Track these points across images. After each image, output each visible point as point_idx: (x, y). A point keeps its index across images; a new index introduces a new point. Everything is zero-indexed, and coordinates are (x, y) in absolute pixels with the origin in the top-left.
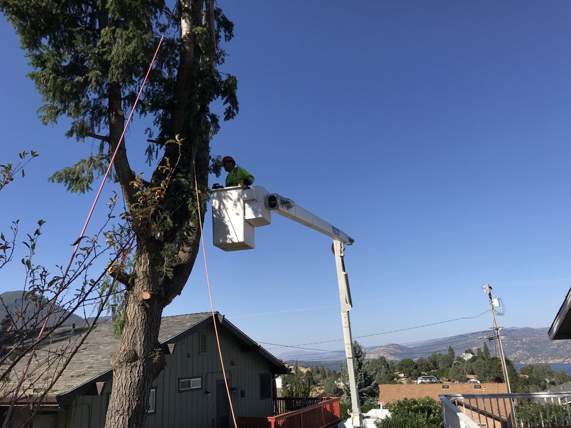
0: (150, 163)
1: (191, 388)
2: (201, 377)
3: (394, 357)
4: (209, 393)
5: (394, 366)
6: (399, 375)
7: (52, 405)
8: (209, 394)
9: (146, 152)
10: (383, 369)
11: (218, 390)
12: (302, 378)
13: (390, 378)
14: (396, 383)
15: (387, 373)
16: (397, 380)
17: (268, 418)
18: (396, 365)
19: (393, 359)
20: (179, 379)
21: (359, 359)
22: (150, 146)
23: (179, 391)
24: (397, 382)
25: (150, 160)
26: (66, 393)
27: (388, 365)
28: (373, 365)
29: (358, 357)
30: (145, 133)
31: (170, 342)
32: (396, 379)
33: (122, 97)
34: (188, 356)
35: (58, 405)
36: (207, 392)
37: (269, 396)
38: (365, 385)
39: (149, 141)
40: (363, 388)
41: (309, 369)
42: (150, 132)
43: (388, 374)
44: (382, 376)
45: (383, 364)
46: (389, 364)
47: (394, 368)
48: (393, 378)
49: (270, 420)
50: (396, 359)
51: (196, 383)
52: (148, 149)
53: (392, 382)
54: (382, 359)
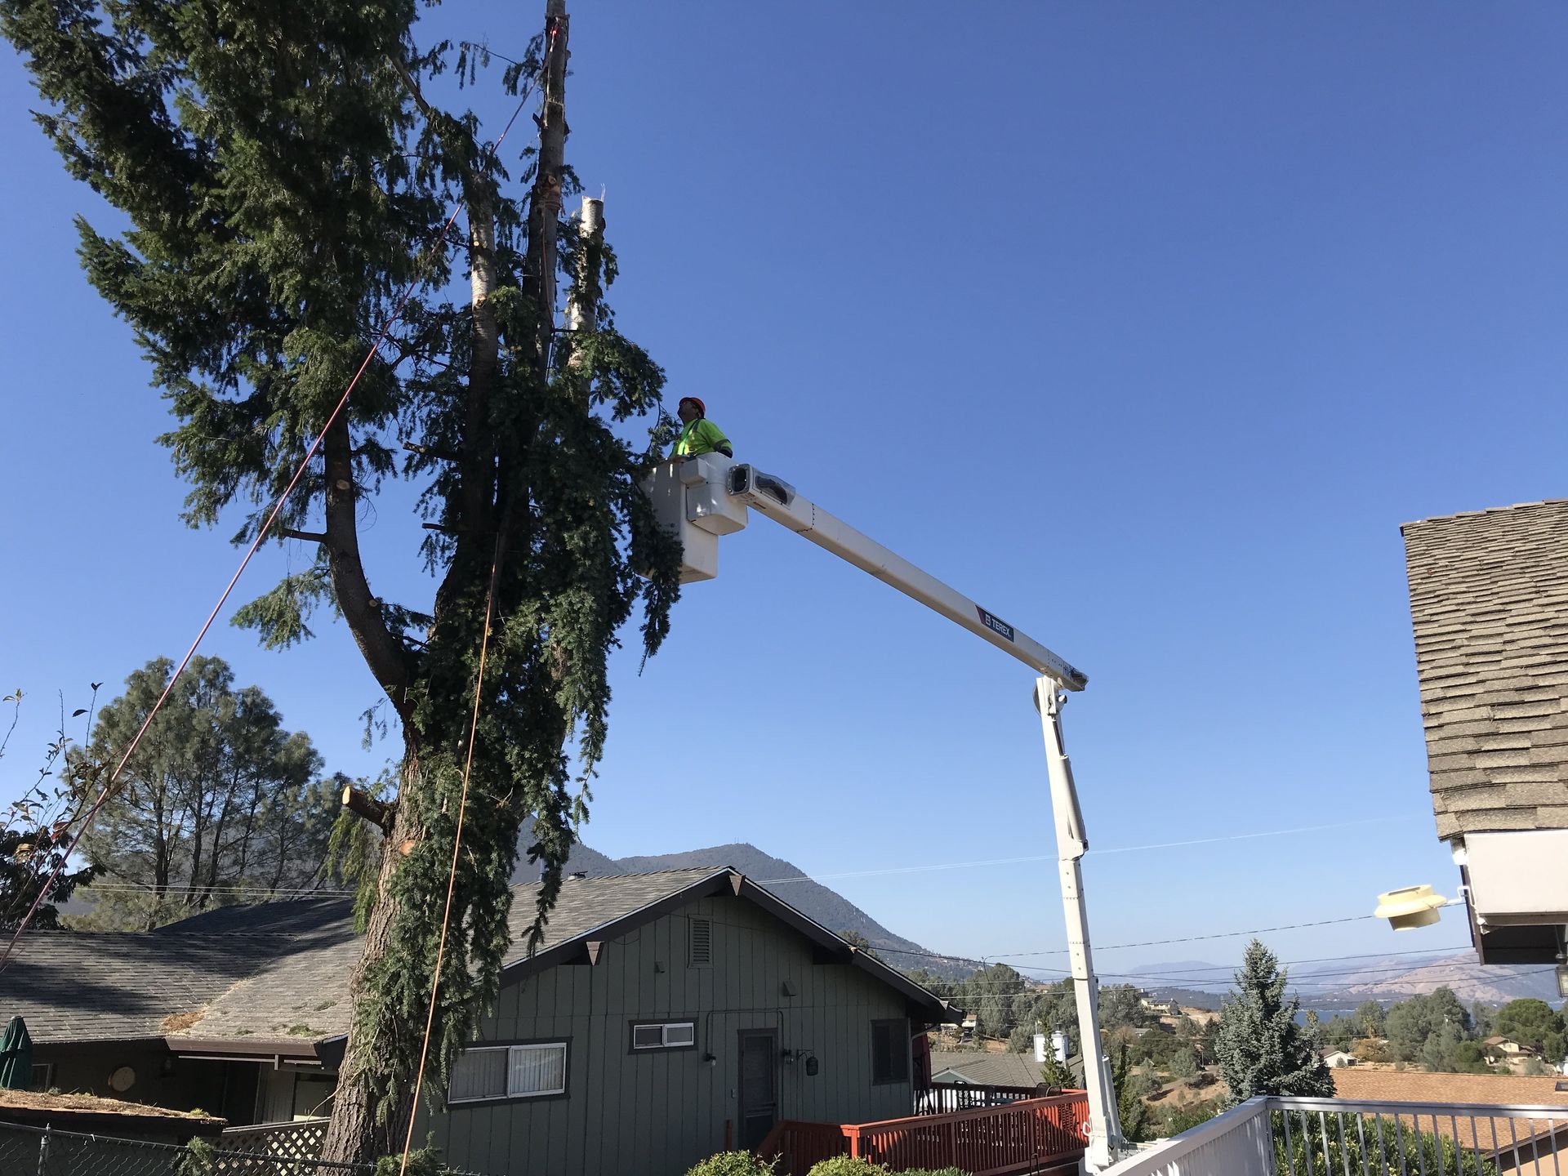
0: (432, 570)
1: (667, 1045)
2: (695, 1021)
3: (1495, 991)
4: (714, 1058)
5: (1486, 1019)
6: (1501, 1046)
7: (296, 1062)
8: (714, 1063)
9: (422, 549)
10: (1448, 1027)
11: (741, 1053)
12: (1195, 1041)
13: (1471, 1053)
14: (1490, 1070)
15: (1460, 1039)
16: (1496, 1061)
17: (842, 1126)
18: (1492, 1015)
19: (1494, 999)
20: (632, 1023)
21: (1268, 993)
22: (429, 537)
23: (632, 1051)
24: (1494, 1068)
25: (432, 564)
26: (337, 1039)
27: (1466, 1016)
28: (1415, 1013)
29: (1263, 987)
30: (415, 511)
31: (593, 937)
32: (1492, 1059)
33: (353, 448)
34: (657, 970)
35: (320, 1062)
36: (709, 1058)
37: (902, 1077)
38: (1286, 1066)
39: (426, 526)
40: (1279, 1076)
41: (1217, 1017)
42: (426, 508)
43: (1463, 1043)
44: (1442, 1048)
45: (1449, 1012)
46: (1469, 1011)
47: (1488, 1025)
48: (1480, 1055)
49: (846, 1133)
50: (1502, 998)
51: (677, 1034)
52: (426, 542)
53: (1477, 1065)
54: (1446, 998)
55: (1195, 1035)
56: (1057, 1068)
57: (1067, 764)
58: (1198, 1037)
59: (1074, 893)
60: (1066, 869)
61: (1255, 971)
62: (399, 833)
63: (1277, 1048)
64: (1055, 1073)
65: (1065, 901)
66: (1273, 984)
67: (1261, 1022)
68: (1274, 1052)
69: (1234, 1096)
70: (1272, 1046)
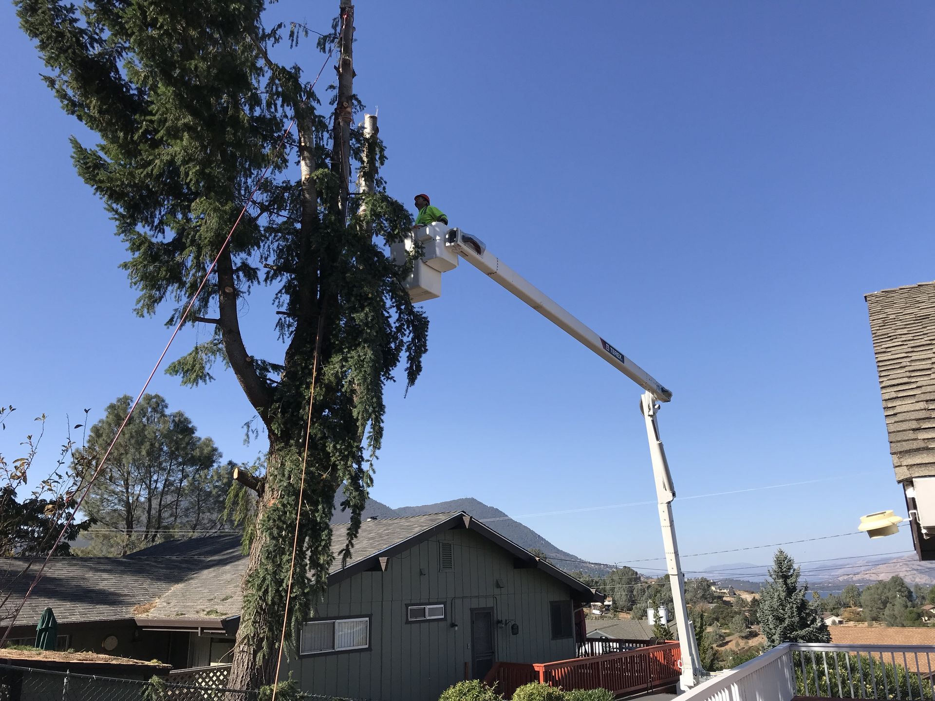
0: (283, 339)
1: (428, 618)
2: (444, 603)
3: (927, 577)
4: (457, 626)
5: (922, 595)
6: (932, 611)
7: (210, 631)
8: (456, 628)
9: (277, 326)
10: (899, 600)
11: (473, 622)
12: (745, 611)
13: (913, 615)
14: (925, 625)
15: (906, 607)
16: (929, 620)
17: (534, 665)
18: (926, 592)
19: (927, 582)
20: (407, 606)
21: (789, 581)
22: (280, 319)
23: (408, 622)
24: (927, 623)
25: (283, 336)
26: (234, 617)
27: (910, 592)
28: (879, 592)
29: (785, 577)
30: (273, 304)
31: (382, 554)
32: (926, 618)
33: (234, 268)
34: (421, 574)
35: (224, 632)
36: (453, 625)
37: (570, 635)
38: (801, 625)
39: (278, 313)
40: (797, 631)
41: (758, 596)
42: (279, 302)
43: (908, 609)
44: (896, 612)
45: (900, 591)
46: (912, 590)
47: (923, 598)
48: (919, 616)
49: (536, 669)
50: (932, 581)
51: (434, 612)
52: (279, 322)
53: (917, 622)
54: (897, 582)
55: (744, 607)
56: (662, 628)
57: (661, 446)
58: (747, 608)
59: (668, 523)
60: (663, 509)
61: (781, 568)
62: (268, 494)
63: (795, 614)
64: (660, 631)
65: (662, 528)
66: (792, 575)
67: (785, 599)
68: (793, 616)
69: (769, 643)
70: (792, 613)
